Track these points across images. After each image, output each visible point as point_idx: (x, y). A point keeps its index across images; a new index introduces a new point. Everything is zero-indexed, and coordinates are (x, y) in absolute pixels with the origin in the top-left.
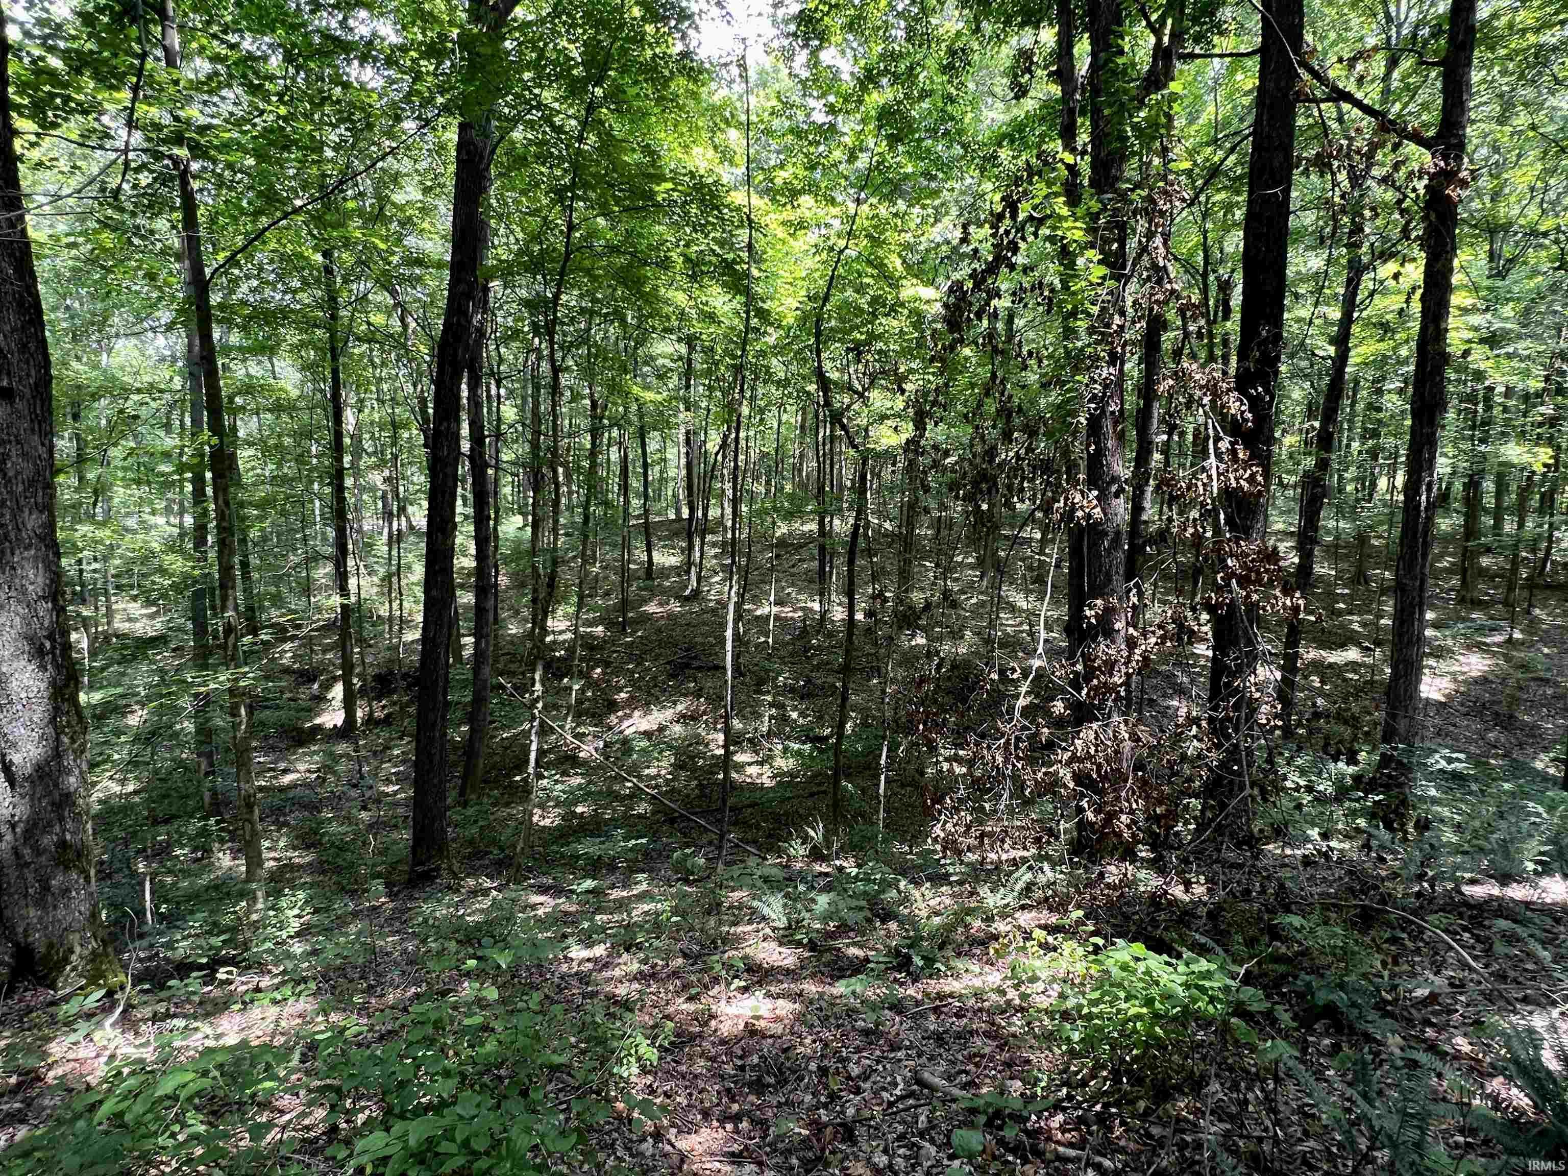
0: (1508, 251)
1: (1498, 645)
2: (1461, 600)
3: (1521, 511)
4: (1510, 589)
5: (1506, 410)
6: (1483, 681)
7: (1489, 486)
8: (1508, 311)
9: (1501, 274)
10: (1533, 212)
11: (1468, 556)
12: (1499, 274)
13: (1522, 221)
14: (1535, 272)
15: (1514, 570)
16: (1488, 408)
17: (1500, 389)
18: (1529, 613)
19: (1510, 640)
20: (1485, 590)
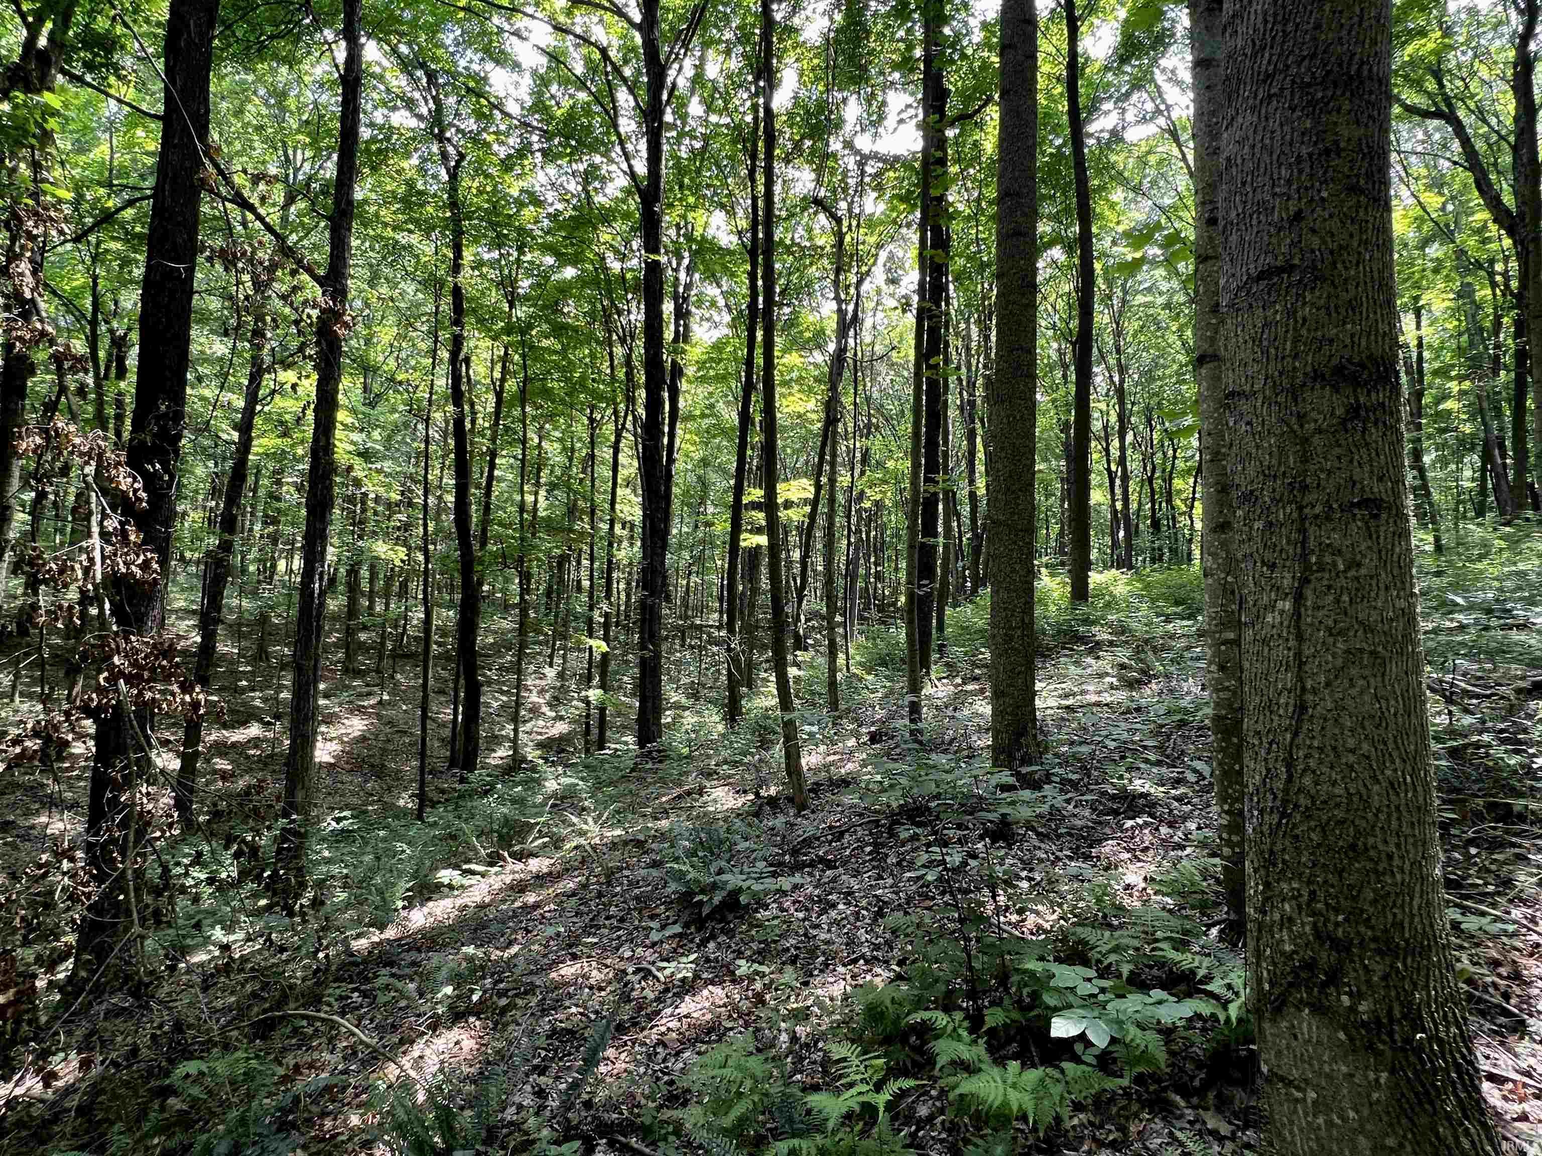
0: (376, 388)
1: (372, 707)
2: (346, 671)
3: (387, 596)
4: (381, 658)
5: (376, 513)
6: (363, 739)
7: (364, 573)
8: (376, 434)
9: (372, 405)
10: (392, 363)
11: (350, 632)
12: (370, 404)
13: (385, 368)
14: (394, 410)
15: (383, 644)
16: (364, 511)
17: (372, 496)
18: (393, 677)
19: (380, 702)
20: (364, 661)
